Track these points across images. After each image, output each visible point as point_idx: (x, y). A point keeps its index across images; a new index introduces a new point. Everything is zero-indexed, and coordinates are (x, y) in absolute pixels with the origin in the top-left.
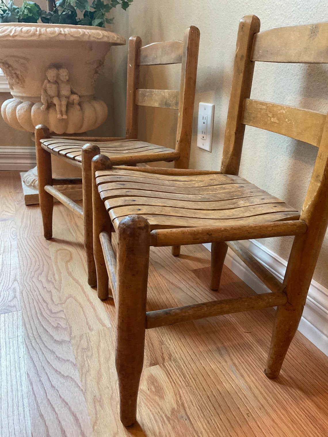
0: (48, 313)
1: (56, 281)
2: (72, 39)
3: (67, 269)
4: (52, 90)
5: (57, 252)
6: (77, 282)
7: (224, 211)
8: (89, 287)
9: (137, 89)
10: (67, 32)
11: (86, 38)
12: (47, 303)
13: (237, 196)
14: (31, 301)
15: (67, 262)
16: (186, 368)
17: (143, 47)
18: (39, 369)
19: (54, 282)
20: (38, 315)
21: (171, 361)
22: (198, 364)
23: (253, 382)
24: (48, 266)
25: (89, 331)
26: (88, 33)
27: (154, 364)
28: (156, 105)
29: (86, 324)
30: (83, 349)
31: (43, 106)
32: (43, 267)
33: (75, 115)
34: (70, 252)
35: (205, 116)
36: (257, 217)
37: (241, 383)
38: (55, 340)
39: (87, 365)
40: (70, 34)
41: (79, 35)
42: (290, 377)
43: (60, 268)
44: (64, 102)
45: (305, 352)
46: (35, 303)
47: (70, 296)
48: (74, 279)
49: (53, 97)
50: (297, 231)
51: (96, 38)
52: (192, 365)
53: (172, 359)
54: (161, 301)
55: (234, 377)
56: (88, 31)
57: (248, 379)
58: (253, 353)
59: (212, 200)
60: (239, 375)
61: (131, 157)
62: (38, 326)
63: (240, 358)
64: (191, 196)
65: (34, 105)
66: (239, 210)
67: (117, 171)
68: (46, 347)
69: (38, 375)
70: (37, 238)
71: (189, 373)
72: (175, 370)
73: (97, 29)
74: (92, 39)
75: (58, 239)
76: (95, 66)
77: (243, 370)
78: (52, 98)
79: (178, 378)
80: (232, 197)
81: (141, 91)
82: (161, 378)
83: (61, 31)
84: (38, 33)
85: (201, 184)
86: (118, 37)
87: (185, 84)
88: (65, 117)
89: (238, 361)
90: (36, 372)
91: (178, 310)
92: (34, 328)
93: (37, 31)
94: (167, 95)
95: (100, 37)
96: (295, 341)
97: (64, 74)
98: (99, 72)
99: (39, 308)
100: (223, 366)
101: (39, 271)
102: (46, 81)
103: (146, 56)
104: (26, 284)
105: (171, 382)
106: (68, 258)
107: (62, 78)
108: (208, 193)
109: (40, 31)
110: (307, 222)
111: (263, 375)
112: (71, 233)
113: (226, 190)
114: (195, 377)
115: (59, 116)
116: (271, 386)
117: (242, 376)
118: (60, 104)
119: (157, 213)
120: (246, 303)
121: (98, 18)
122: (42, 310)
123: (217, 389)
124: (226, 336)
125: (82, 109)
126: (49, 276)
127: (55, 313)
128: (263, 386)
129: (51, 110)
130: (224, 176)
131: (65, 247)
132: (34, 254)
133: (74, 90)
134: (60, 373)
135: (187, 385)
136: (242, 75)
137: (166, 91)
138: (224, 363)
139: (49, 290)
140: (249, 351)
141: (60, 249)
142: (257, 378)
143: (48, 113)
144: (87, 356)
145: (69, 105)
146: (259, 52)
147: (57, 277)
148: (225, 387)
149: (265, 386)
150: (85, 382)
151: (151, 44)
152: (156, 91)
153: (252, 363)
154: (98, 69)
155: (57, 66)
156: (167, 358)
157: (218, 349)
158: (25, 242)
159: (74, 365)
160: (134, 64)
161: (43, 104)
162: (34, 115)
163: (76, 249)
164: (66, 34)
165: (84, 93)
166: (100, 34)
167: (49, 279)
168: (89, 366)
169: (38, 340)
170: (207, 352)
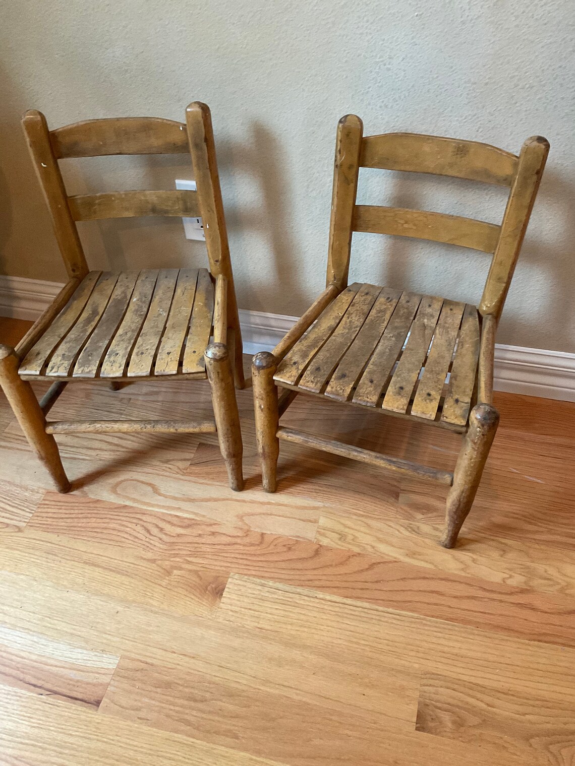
0: (255, 548)
3: (174, 498)
5: (117, 494)
6: (216, 500)
12: (234, 544)
13: (408, 315)
14: (217, 558)
15: (157, 493)
18: (344, 585)
19: (194, 522)
20: (253, 559)
24: (147, 515)
25: (316, 524)
28: (127, 214)
29: (302, 522)
30: (340, 539)
32: (146, 522)
34: (132, 480)
36: (463, 331)
38: (310, 557)
46: (226, 555)
47: (241, 517)
48: (206, 500)
59: (404, 334)
62: (272, 565)
66: (439, 331)
68: (315, 569)
69: (352, 589)
72: (414, 486)
79: (423, 488)
80: (408, 318)
82: (416, 499)
85: (356, 319)
90: (348, 589)
92: (274, 570)
94: (153, 198)
100: (429, 453)
101: (155, 531)
104: (172, 552)
105: (425, 496)
106: (149, 489)
108: (384, 326)
113: (389, 312)
119: (441, 387)
122: (246, 552)
126: (175, 522)
127: (261, 543)
132: (99, 520)
134: (361, 570)
136: (353, 185)
139: (209, 533)
141: (114, 488)
144: (353, 540)
146: (373, 159)
147: (185, 515)
156: (395, 483)
157: (411, 444)
158: (46, 521)
160: (51, 162)
167: (181, 524)
169: (299, 573)
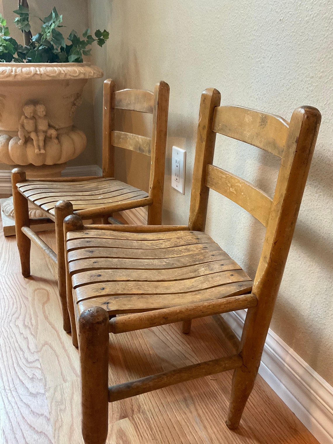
0: (25, 362)
1: (32, 325)
2: (48, 78)
3: (44, 312)
4: (29, 125)
5: (34, 292)
6: (54, 327)
7: (185, 281)
8: (65, 332)
9: (112, 130)
10: (42, 72)
11: (62, 77)
12: (23, 351)
13: (199, 261)
14: (8, 349)
15: (44, 304)
16: (153, 419)
17: (117, 92)
18: (15, 425)
19: (31, 327)
20: (15, 365)
21: (139, 412)
22: (165, 416)
23: (214, 433)
24: (25, 308)
25: (63, 382)
26: (64, 71)
27: (124, 417)
28: (131, 148)
29: (60, 374)
30: (56, 402)
31: (21, 141)
32: (20, 310)
33: (53, 149)
34: (47, 292)
35: (178, 160)
36: (213, 289)
37: (203, 434)
38: (31, 393)
39: (60, 420)
40: (45, 74)
41: (54, 75)
42: (250, 428)
43: (37, 311)
44: (41, 138)
45: (266, 400)
46: (12, 352)
47: (46, 343)
48: (50, 324)
49: (31, 132)
50: (248, 306)
51: (72, 76)
52: (159, 418)
53: (141, 411)
54: (134, 347)
55: (197, 429)
56: (64, 68)
57: (210, 431)
58: (217, 402)
59: (176, 266)
60: (202, 427)
61: (104, 208)
62: (14, 377)
63: (204, 409)
64: (156, 262)
65: (12, 140)
66: (199, 279)
67: (87, 231)
68: (22, 400)
69: (13, 431)
70: (15, 275)
71: (156, 426)
72: (143, 422)
73: (73, 65)
74: (68, 77)
75: (36, 277)
76: (72, 99)
77: (206, 421)
78: (29, 133)
79: (146, 431)
80: (195, 261)
81: (116, 132)
82: (130, 432)
83: (36, 71)
84: (13, 73)
85: (168, 244)
86: (95, 72)
87: (156, 136)
88: (42, 151)
89: (203, 411)
90: (12, 429)
91: (139, 383)
92: (10, 379)
93: (12, 72)
94: (140, 141)
95: (77, 74)
96: (257, 388)
97: (41, 110)
98: (77, 104)
99: (16, 356)
100: (188, 417)
101: (16, 315)
102: (23, 117)
103: (121, 101)
104: (3, 329)
105: (138, 436)
106: (45, 299)
107: (39, 114)
108: (173, 256)
109: (16, 71)
110: (257, 296)
111: (224, 426)
112: (49, 269)
113: (191, 253)
114: (161, 429)
115: (37, 151)
116: (231, 437)
117: (205, 427)
118: (37, 139)
119: (119, 292)
120: (204, 370)
121: (75, 54)
122: (19, 359)
123: (181, 442)
124: (193, 384)
125: (59, 142)
126: (26, 320)
127: (31, 362)
128: (224, 438)
129: (29, 145)
130: (191, 233)
131: (42, 285)
132: (12, 295)
133: (52, 124)
134: (34, 429)
135: (153, 438)
136: (204, 143)
137: (140, 136)
138: (189, 414)
139: (26, 337)
140: (213, 401)
141: (38, 289)
142: (218, 429)
143: (26, 147)
144: (61, 410)
145: (47, 140)
146: (219, 125)
147: (34, 322)
148: (188, 440)
149: (225, 437)
150: (58, 439)
151: (125, 90)
152: (130, 135)
153: (215, 413)
154: (75, 102)
155: (34, 102)
156: (136, 410)
157: (185, 400)
158: (3, 281)
159: (48, 420)
160: (109, 107)
161: (20, 139)
162: (12, 150)
163: (54, 288)
164: (41, 74)
165: (62, 125)
166: (76, 71)
167: (26, 324)
168: (62, 421)
169: (14, 393)
170: (174, 403)
